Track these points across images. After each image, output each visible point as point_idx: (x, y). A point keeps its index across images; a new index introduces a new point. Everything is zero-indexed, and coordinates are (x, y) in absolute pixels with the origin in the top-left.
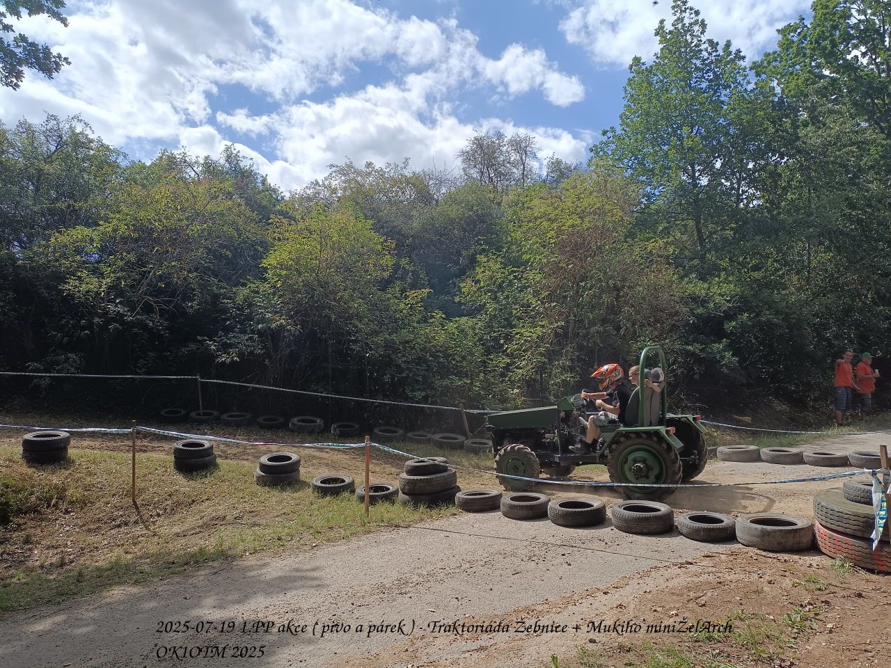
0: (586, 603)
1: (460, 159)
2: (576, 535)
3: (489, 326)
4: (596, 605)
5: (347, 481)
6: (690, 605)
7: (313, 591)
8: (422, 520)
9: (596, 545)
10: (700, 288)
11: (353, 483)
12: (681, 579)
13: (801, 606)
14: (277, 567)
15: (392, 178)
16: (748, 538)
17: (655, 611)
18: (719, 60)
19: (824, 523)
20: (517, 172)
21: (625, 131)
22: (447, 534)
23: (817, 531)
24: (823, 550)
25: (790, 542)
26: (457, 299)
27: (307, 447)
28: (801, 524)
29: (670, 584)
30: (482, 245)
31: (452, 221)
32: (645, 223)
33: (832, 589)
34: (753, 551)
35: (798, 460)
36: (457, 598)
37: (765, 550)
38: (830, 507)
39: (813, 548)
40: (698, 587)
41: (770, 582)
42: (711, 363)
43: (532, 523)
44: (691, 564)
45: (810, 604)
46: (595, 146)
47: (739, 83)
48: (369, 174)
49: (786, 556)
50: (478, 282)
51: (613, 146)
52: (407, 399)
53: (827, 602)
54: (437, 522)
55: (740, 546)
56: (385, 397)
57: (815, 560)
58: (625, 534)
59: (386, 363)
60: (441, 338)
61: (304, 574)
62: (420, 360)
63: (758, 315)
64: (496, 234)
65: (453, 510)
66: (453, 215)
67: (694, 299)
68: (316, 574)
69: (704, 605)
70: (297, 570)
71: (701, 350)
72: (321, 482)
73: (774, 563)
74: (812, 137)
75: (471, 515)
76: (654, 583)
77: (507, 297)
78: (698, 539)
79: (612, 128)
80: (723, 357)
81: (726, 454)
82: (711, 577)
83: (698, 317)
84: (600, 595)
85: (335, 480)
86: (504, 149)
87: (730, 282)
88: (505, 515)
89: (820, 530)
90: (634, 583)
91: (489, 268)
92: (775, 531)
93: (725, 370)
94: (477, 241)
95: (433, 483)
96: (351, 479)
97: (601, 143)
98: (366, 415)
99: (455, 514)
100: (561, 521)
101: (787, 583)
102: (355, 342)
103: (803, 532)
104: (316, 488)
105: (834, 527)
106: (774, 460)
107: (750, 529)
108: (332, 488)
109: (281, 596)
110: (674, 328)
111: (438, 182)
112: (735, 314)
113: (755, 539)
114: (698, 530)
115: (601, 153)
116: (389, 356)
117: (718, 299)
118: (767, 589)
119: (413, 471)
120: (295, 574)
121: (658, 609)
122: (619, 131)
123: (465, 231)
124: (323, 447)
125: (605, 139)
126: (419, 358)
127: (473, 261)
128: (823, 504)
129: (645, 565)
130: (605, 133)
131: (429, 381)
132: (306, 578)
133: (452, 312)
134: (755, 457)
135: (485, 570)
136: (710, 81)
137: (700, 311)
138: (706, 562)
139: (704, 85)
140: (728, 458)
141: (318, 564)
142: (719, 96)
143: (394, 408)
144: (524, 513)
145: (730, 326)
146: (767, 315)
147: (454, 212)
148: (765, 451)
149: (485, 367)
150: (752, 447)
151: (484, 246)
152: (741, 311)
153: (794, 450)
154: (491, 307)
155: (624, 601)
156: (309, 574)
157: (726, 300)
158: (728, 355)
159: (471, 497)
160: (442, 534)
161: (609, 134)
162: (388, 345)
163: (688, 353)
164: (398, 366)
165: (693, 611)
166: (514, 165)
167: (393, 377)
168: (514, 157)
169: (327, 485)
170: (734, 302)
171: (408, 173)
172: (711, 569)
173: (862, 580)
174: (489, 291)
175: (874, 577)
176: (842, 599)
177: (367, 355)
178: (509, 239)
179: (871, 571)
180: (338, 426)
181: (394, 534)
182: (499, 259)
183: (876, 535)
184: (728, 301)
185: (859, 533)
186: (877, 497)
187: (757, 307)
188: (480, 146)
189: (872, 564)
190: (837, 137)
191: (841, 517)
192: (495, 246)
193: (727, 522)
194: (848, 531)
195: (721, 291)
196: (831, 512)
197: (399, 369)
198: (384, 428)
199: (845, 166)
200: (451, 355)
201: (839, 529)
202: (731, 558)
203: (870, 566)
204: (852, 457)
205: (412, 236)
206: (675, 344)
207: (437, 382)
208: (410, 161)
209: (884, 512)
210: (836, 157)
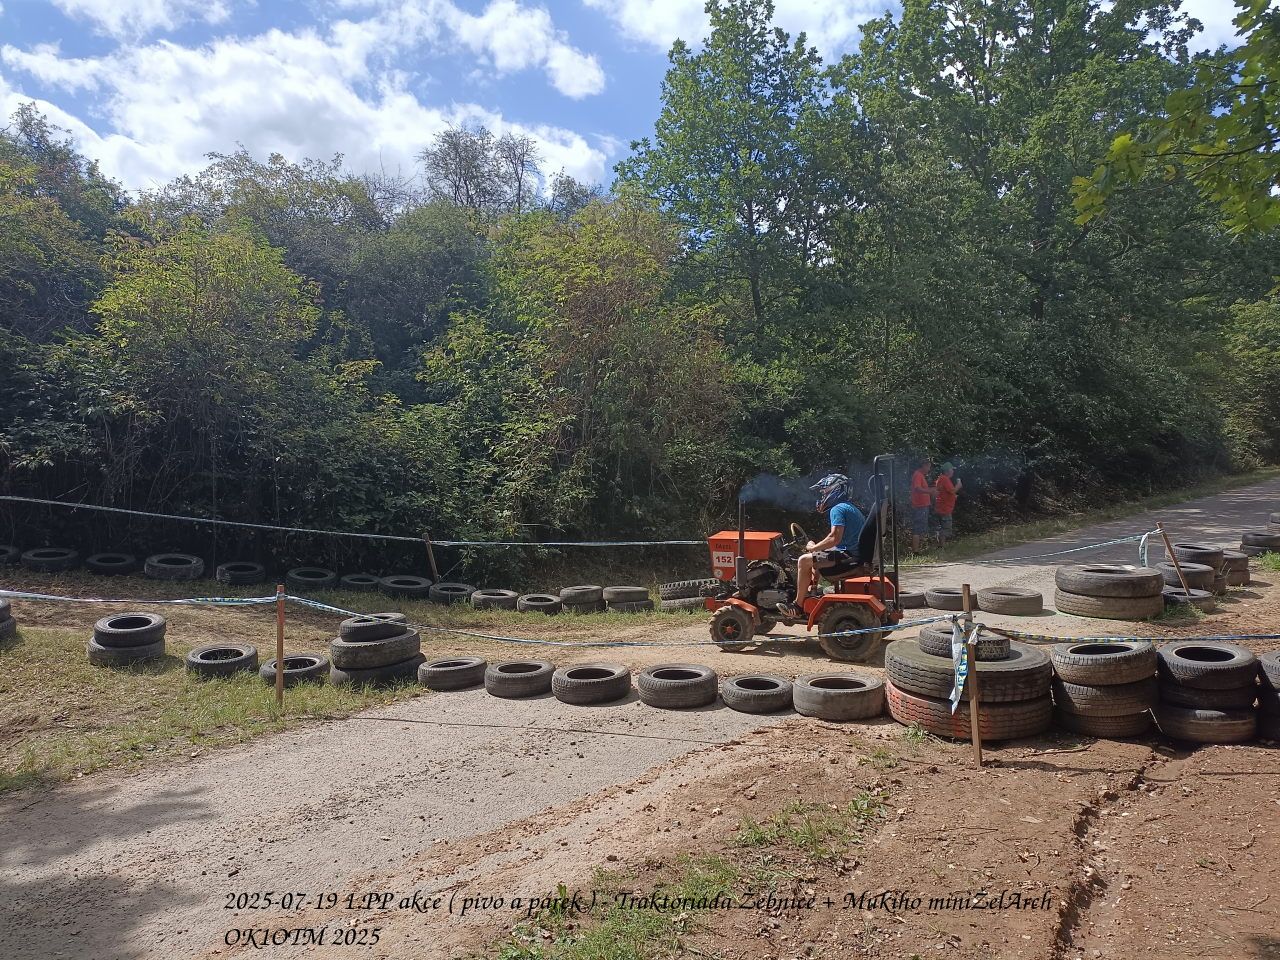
0: (603, 807)
1: (423, 164)
2: (590, 715)
3: (467, 418)
4: (617, 808)
5: (245, 653)
6: (739, 799)
7: (195, 824)
8: (367, 706)
9: (617, 727)
10: (754, 373)
11: (255, 655)
12: (725, 765)
13: (869, 789)
14: (132, 792)
15: (315, 183)
16: (806, 705)
17: (693, 810)
18: (788, 60)
19: (896, 682)
20: (509, 192)
21: (662, 146)
22: (407, 724)
23: (888, 694)
24: (894, 716)
25: (857, 708)
26: (419, 377)
27: (177, 604)
28: (870, 684)
29: (712, 773)
30: (456, 297)
31: (411, 258)
32: (688, 279)
33: (904, 765)
34: (813, 722)
36: (422, 817)
37: (827, 721)
38: (904, 662)
39: (883, 715)
40: (746, 774)
41: (833, 762)
43: (529, 702)
44: (738, 743)
45: (878, 785)
46: (621, 163)
47: (814, 96)
48: (277, 173)
49: (851, 727)
50: (451, 352)
51: (646, 167)
52: (341, 525)
53: (897, 782)
54: (391, 709)
55: (798, 716)
56: (306, 523)
57: (885, 729)
58: (655, 710)
59: (308, 470)
60: (395, 434)
61: (179, 800)
62: (361, 468)
63: (825, 411)
64: (479, 282)
65: (415, 689)
66: (413, 249)
67: (748, 388)
68: (198, 799)
69: (753, 797)
70: (167, 794)
71: (755, 458)
72: (202, 657)
73: (837, 737)
74: (897, 178)
75: (442, 695)
76: (693, 773)
77: (494, 377)
78: (747, 709)
79: (644, 140)
80: (782, 467)
82: (763, 760)
83: (753, 412)
84: (622, 796)
85: (226, 653)
86: (491, 154)
87: (792, 367)
88: (492, 692)
89: (892, 692)
90: (665, 775)
91: (467, 333)
92: (840, 696)
94: (449, 291)
95: (384, 651)
96: (252, 650)
97: (630, 160)
98: (274, 551)
99: (418, 696)
100: (569, 697)
101: (853, 761)
102: (257, 438)
103: (873, 694)
104: (193, 666)
105: (908, 687)
107: (810, 693)
108: (221, 666)
109: (142, 837)
110: (722, 426)
111: (388, 195)
112: (798, 410)
113: (816, 707)
114: (747, 699)
115: (630, 175)
116: (312, 460)
117: (777, 388)
118: (829, 770)
119: (352, 635)
120: (163, 800)
121: (697, 808)
122: (654, 146)
123: (431, 273)
124: (206, 603)
125: (634, 154)
126: (361, 465)
127: (443, 321)
128: (896, 658)
129: (681, 749)
130: (635, 146)
131: (377, 499)
132: (182, 806)
133: (414, 394)
135: (463, 773)
136: (775, 87)
137: (755, 404)
138: (757, 740)
139: (767, 92)
141: (201, 784)
142: (786, 111)
143: (319, 541)
144: (519, 688)
145: (791, 425)
146: (836, 413)
147: (415, 244)
149: (461, 478)
151: (460, 300)
152: (806, 405)
154: (471, 390)
155: (653, 800)
156: (187, 799)
157: (787, 391)
158: (788, 463)
159: (441, 669)
160: (400, 726)
161: (641, 149)
162: (311, 444)
163: (739, 462)
164: (327, 477)
165: (740, 806)
166: (505, 179)
167: (319, 493)
168: (505, 168)
169: (213, 662)
170: (797, 393)
171: (340, 176)
172: (761, 749)
173: (937, 752)
174: (468, 366)
175: (950, 746)
176: (915, 777)
177: (277, 459)
178: (498, 290)
179: (948, 739)
180: (228, 569)
181: (323, 730)
182: (483, 320)
183: (954, 695)
184: (790, 393)
185: (935, 694)
186: (957, 648)
187: (825, 401)
188: (455, 146)
189: (948, 730)
190: (927, 181)
191: (916, 673)
192: (477, 299)
193: (782, 685)
194: (923, 691)
195: (781, 379)
196: (905, 669)
197: (329, 480)
198: (303, 569)
199: (933, 220)
200: (410, 460)
201: (914, 689)
202: (787, 733)
203: (948, 734)
204: (930, 596)
205: (348, 277)
206: (722, 449)
207: (388, 500)
208: (343, 159)
209: (964, 667)
210: (924, 207)
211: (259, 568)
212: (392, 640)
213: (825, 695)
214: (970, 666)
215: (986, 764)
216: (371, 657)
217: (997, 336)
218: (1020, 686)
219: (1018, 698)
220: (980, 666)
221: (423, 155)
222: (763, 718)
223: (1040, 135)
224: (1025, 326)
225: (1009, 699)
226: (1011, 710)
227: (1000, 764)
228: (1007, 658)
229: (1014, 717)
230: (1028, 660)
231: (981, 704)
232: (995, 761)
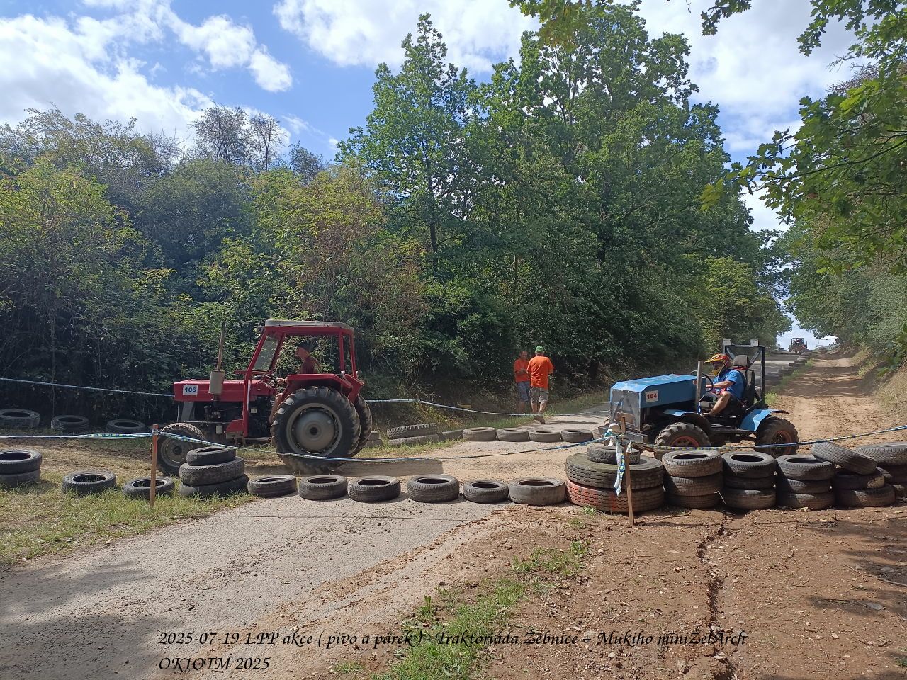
0: (421, 558)
1: (195, 130)
2: (381, 508)
3: (239, 313)
4: (429, 559)
5: (107, 478)
6: (502, 549)
7: (141, 583)
8: (218, 509)
9: (402, 514)
10: (436, 289)
11: (114, 479)
12: (484, 533)
13: (576, 540)
14: (77, 566)
15: (112, 138)
16: (520, 496)
17: (477, 556)
18: (457, 84)
19: (572, 479)
20: (259, 156)
21: (371, 133)
22: (256, 519)
23: (569, 488)
24: (574, 501)
25: (552, 497)
26: (199, 283)
28: (556, 483)
29: (477, 536)
30: (226, 227)
31: (190, 197)
32: (395, 222)
33: (589, 527)
34: (525, 507)
35: (525, 438)
36: (303, 570)
37: (533, 506)
38: (581, 467)
39: (567, 501)
40: (500, 536)
41: (548, 527)
42: (447, 357)
43: (338, 502)
44: (485, 520)
45: (581, 538)
46: (342, 142)
47: (477, 111)
49: (549, 508)
50: (226, 266)
51: (360, 146)
52: (150, 388)
53: (591, 536)
54: (237, 510)
55: (514, 504)
56: (122, 386)
57: (571, 508)
58: (422, 504)
59: (124, 348)
60: (188, 323)
61: (118, 569)
62: (163, 347)
63: (484, 315)
64: (243, 217)
65: (246, 497)
66: (193, 191)
67: (434, 300)
68: (131, 568)
69: (511, 548)
70: (106, 566)
71: (439, 345)
72: (74, 480)
73: (544, 515)
75: (270, 500)
76: (466, 536)
77: (257, 285)
78: (482, 501)
79: (359, 128)
80: (456, 353)
81: (471, 435)
82: (505, 529)
83: (436, 315)
84: (430, 552)
85: (92, 477)
86: (244, 127)
87: (463, 286)
88: (305, 497)
89: (572, 487)
90: (449, 538)
91: (236, 253)
92: (541, 489)
93: (457, 363)
94: (220, 222)
95: (223, 472)
96: (112, 476)
97: (349, 140)
99: (252, 501)
100: (364, 497)
101: (560, 526)
102: (85, 324)
103: (560, 489)
104: (68, 487)
105: (583, 482)
106: (507, 439)
107: (523, 489)
108: (89, 486)
109: (106, 591)
110: (415, 324)
111: (166, 150)
112: (466, 315)
113: (526, 497)
114: (482, 494)
115: (348, 150)
116: (126, 341)
117: (453, 300)
118: (548, 531)
120: (104, 570)
121: (479, 555)
122: (365, 133)
123: (205, 209)
125: (352, 137)
126: (162, 345)
127: (216, 244)
128: (575, 465)
129: (452, 525)
130: (352, 131)
131: (175, 370)
132: (123, 572)
133: (199, 296)
134: (493, 437)
135: (314, 545)
136: (448, 102)
137: (438, 310)
138: (495, 518)
139: (442, 104)
140: (473, 438)
141: (133, 558)
142: (454, 118)
143: (131, 400)
144: (326, 493)
145: (461, 324)
146: (491, 317)
147: (193, 187)
148: (500, 431)
149: (237, 356)
150: (490, 429)
151: (230, 229)
152: (472, 311)
153: (522, 430)
154: (241, 293)
155: (452, 552)
156: (123, 568)
157: (459, 301)
158: (462, 350)
159: (262, 483)
160: (251, 520)
161: (357, 133)
162: (125, 329)
163: (427, 348)
164: (138, 352)
165: (505, 553)
166: (257, 146)
167: (132, 365)
168: (255, 137)
169: (81, 483)
170: (466, 304)
171: (131, 134)
172: (502, 523)
173: (604, 520)
174: (238, 277)
175: (610, 517)
176: (599, 533)
177: (102, 339)
178: (259, 224)
179: (608, 513)
180: (61, 420)
181: (194, 525)
182: (248, 245)
183: (617, 484)
184: (462, 303)
185: (601, 486)
186: (619, 456)
187: (483, 309)
188: (218, 119)
189: (610, 506)
190: (541, 171)
191: (589, 473)
192: (242, 230)
193: (501, 486)
194: (594, 484)
195: (455, 294)
196: (582, 471)
197: (141, 356)
198: (119, 421)
199: (545, 196)
200: (201, 342)
201: (587, 483)
202: (513, 513)
203: (607, 509)
204: (564, 434)
205: (143, 208)
206: (415, 338)
207: (183, 371)
208: (137, 123)
209: (622, 467)
210: (541, 187)
211: (84, 420)
212: (229, 463)
213: (532, 489)
214: (626, 466)
215: (636, 524)
216: (213, 476)
217: (583, 272)
218: (649, 479)
219: (648, 486)
220: (632, 468)
221: (194, 123)
222: (493, 506)
223: (608, 147)
224: (596, 268)
225: (643, 487)
226: (644, 493)
227: (645, 524)
228: (638, 463)
229: (646, 498)
230: (650, 464)
231: (633, 491)
232: (641, 522)
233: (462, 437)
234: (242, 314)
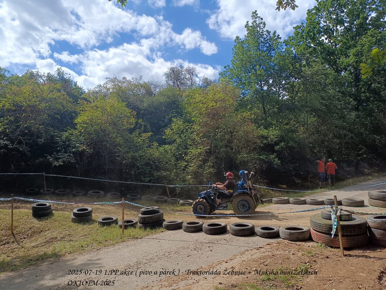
0: (218, 267)
1: (165, 77)
2: (214, 238)
4: (223, 268)
5: (114, 219)
6: (262, 265)
8: (148, 235)
9: (223, 242)
10: (264, 132)
11: (117, 220)
12: (257, 255)
13: (305, 263)
14: (81, 259)
15: (135, 84)
16: (284, 236)
18: (271, 39)
19: (314, 228)
20: (189, 83)
21: (234, 67)
22: (159, 240)
23: (311, 232)
24: (314, 240)
25: (301, 237)
26: (164, 137)
28: (305, 229)
29: (253, 257)
30: (174, 114)
31: (161, 103)
32: (242, 105)
33: (317, 255)
34: (286, 241)
35: (304, 203)
36: (163, 269)
37: (291, 241)
38: (316, 222)
39: (310, 239)
40: (264, 257)
41: (293, 254)
42: (270, 163)
43: (196, 234)
44: (262, 248)
45: (308, 262)
46: (221, 72)
47: (279, 48)
48: (124, 82)
49: (299, 243)
50: (173, 129)
51: (229, 73)
52: (142, 181)
53: (315, 261)
54: (155, 236)
55: (281, 239)
56: (132, 181)
57: (311, 244)
58: (235, 237)
59: (132, 165)
60: (157, 154)
61: (93, 262)
62: (147, 164)
63: (288, 143)
64: (180, 109)
65: (162, 229)
66: (162, 101)
67: (263, 137)
68: (99, 262)
69: (267, 265)
70: (90, 260)
71: (266, 158)
72: (102, 220)
73: (294, 246)
74: (307, 71)
75: (170, 232)
76: (247, 257)
77: (185, 136)
78: (265, 237)
79: (228, 65)
80: (274, 161)
81: (276, 201)
82: (270, 253)
83: (265, 144)
84: (224, 263)
85: (109, 219)
86: (184, 73)
87: (277, 130)
88: (185, 231)
90: (238, 257)
91: (177, 124)
92: (295, 233)
93: (275, 166)
94: (172, 112)
95: (153, 218)
96: (116, 218)
97: (224, 71)
98: (123, 189)
99: (163, 232)
100: (208, 232)
101: (300, 254)
102: (118, 156)
103: (306, 232)
104: (100, 223)
105: (318, 230)
106: (295, 203)
107: (285, 232)
108: (107, 222)
110: (255, 149)
111: (155, 86)
112: (279, 143)
113: (287, 236)
114: (264, 234)
116: (133, 162)
117: (272, 137)
118: (292, 257)
119: (144, 213)
120: (89, 262)
121: (248, 268)
122: (231, 67)
123: (167, 107)
124: (103, 203)
125: (225, 70)
126: (147, 163)
127: (170, 121)
128: (313, 220)
129: (243, 249)
130: (225, 67)
131: (152, 173)
132: (94, 264)
133: (162, 142)
134: (288, 202)
135: (175, 255)
136: (267, 47)
137: (265, 142)
138: (268, 247)
139: (265, 49)
140: (277, 203)
141: (100, 257)
142: (271, 54)
143: (136, 186)
144: (192, 229)
145: (277, 148)
146: (291, 144)
147: (162, 99)
148: (291, 199)
149: (176, 167)
150: (286, 198)
151: (175, 114)
152: (281, 141)
153: (303, 199)
154: (178, 140)
155: (234, 265)
156: (96, 262)
157: (275, 137)
158: (276, 160)
159: (170, 224)
160: (157, 241)
161: (227, 68)
162: (133, 158)
163: (261, 159)
164: (138, 167)
165: (262, 268)
166: (188, 79)
167: (135, 172)
168: (188, 76)
169: (105, 221)
170: (278, 138)
171: (141, 82)
172: (269, 250)
173: (329, 251)
174: (178, 133)
175: (333, 249)
176: (321, 260)
177: (124, 162)
178: (186, 111)
179: (332, 247)
180: (110, 194)
181: (135, 242)
182: (182, 120)
183: (333, 232)
184: (276, 138)
185: (327, 232)
186: (333, 217)
187: (287, 140)
188: (173, 71)
189: (332, 244)
190: (317, 71)
191: (320, 226)
192: (180, 114)
193: (276, 229)
194: (323, 231)
195: (273, 134)
196: (316, 224)
197: (138, 168)
198: (131, 194)
199: (320, 83)
200: (161, 162)
201: (320, 231)
202: (278, 245)
203: (332, 246)
205: (144, 110)
206: (256, 156)
207: (155, 173)
208: (142, 77)
209: (336, 223)
210: (317, 79)
211: (120, 194)
212: (155, 215)
213: (290, 233)
214: (338, 222)
215: (346, 255)
216: (149, 220)
217: (344, 118)
218: (356, 229)
219: (356, 234)
220: (342, 223)
221: (164, 74)
222: (270, 240)
223: (354, 55)
224: (353, 114)
225: (352, 234)
226: (354, 238)
227: (350, 256)
228: (351, 220)
229: (355, 240)
230: (358, 221)
231: (343, 236)
232: (349, 254)
233: (272, 202)
234: (179, 149)
